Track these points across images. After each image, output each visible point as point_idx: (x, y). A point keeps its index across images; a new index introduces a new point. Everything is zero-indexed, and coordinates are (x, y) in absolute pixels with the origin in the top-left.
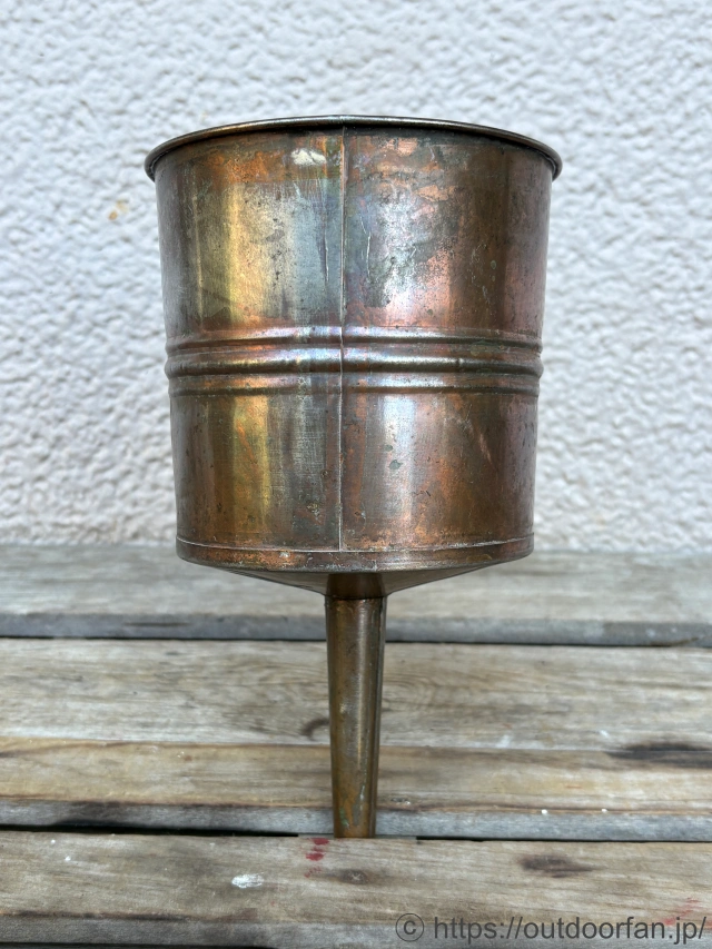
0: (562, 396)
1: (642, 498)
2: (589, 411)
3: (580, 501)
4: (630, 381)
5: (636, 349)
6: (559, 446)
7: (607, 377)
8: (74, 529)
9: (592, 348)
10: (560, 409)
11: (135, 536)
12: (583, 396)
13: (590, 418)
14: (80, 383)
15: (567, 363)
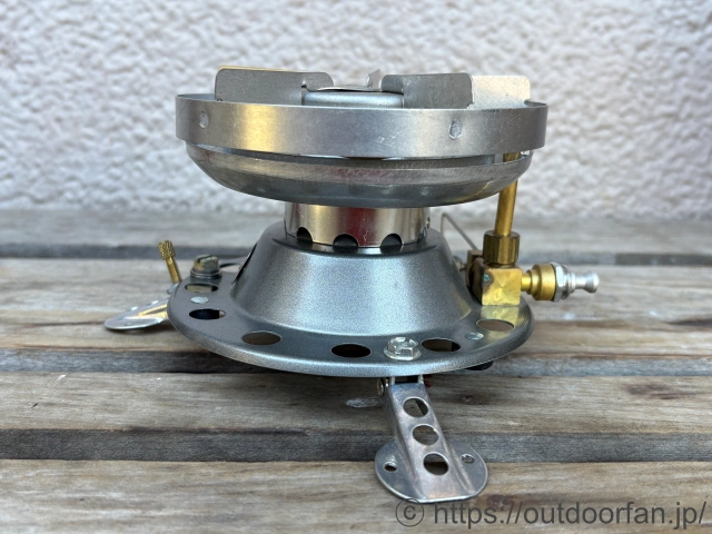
0: (579, 88)
1: (639, 177)
2: (601, 101)
3: (590, 179)
4: (633, 75)
5: (641, 48)
6: (575, 131)
7: (615, 73)
8: (167, 202)
9: (605, 47)
10: (578, 100)
11: (219, 209)
12: (596, 88)
13: (601, 108)
14: (176, 74)
15: (584, 59)
